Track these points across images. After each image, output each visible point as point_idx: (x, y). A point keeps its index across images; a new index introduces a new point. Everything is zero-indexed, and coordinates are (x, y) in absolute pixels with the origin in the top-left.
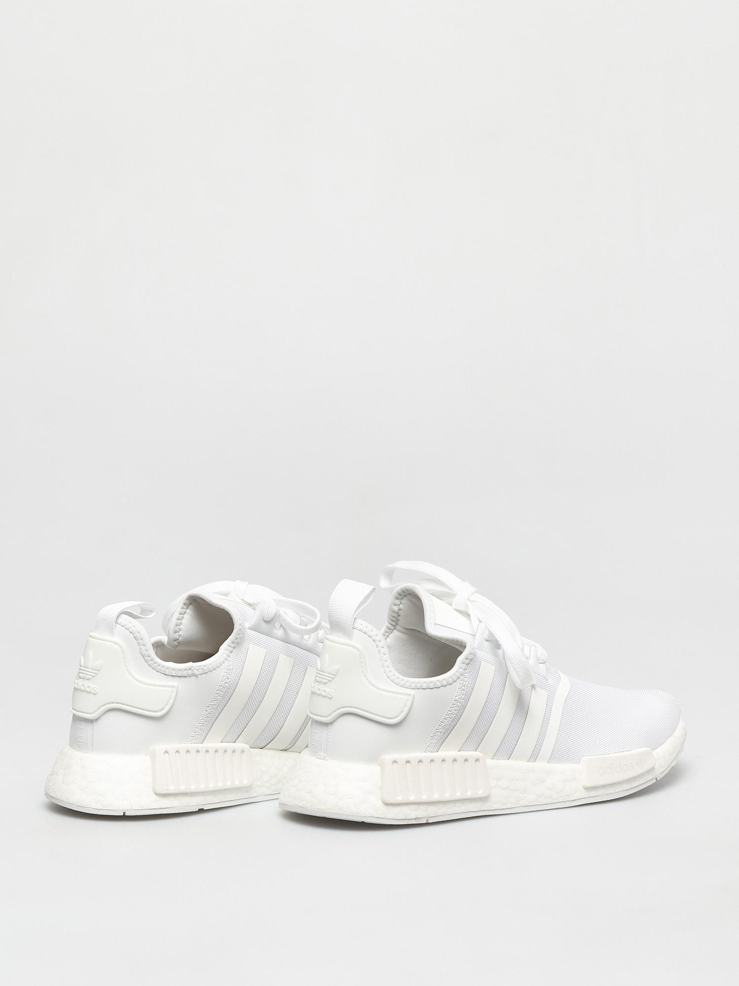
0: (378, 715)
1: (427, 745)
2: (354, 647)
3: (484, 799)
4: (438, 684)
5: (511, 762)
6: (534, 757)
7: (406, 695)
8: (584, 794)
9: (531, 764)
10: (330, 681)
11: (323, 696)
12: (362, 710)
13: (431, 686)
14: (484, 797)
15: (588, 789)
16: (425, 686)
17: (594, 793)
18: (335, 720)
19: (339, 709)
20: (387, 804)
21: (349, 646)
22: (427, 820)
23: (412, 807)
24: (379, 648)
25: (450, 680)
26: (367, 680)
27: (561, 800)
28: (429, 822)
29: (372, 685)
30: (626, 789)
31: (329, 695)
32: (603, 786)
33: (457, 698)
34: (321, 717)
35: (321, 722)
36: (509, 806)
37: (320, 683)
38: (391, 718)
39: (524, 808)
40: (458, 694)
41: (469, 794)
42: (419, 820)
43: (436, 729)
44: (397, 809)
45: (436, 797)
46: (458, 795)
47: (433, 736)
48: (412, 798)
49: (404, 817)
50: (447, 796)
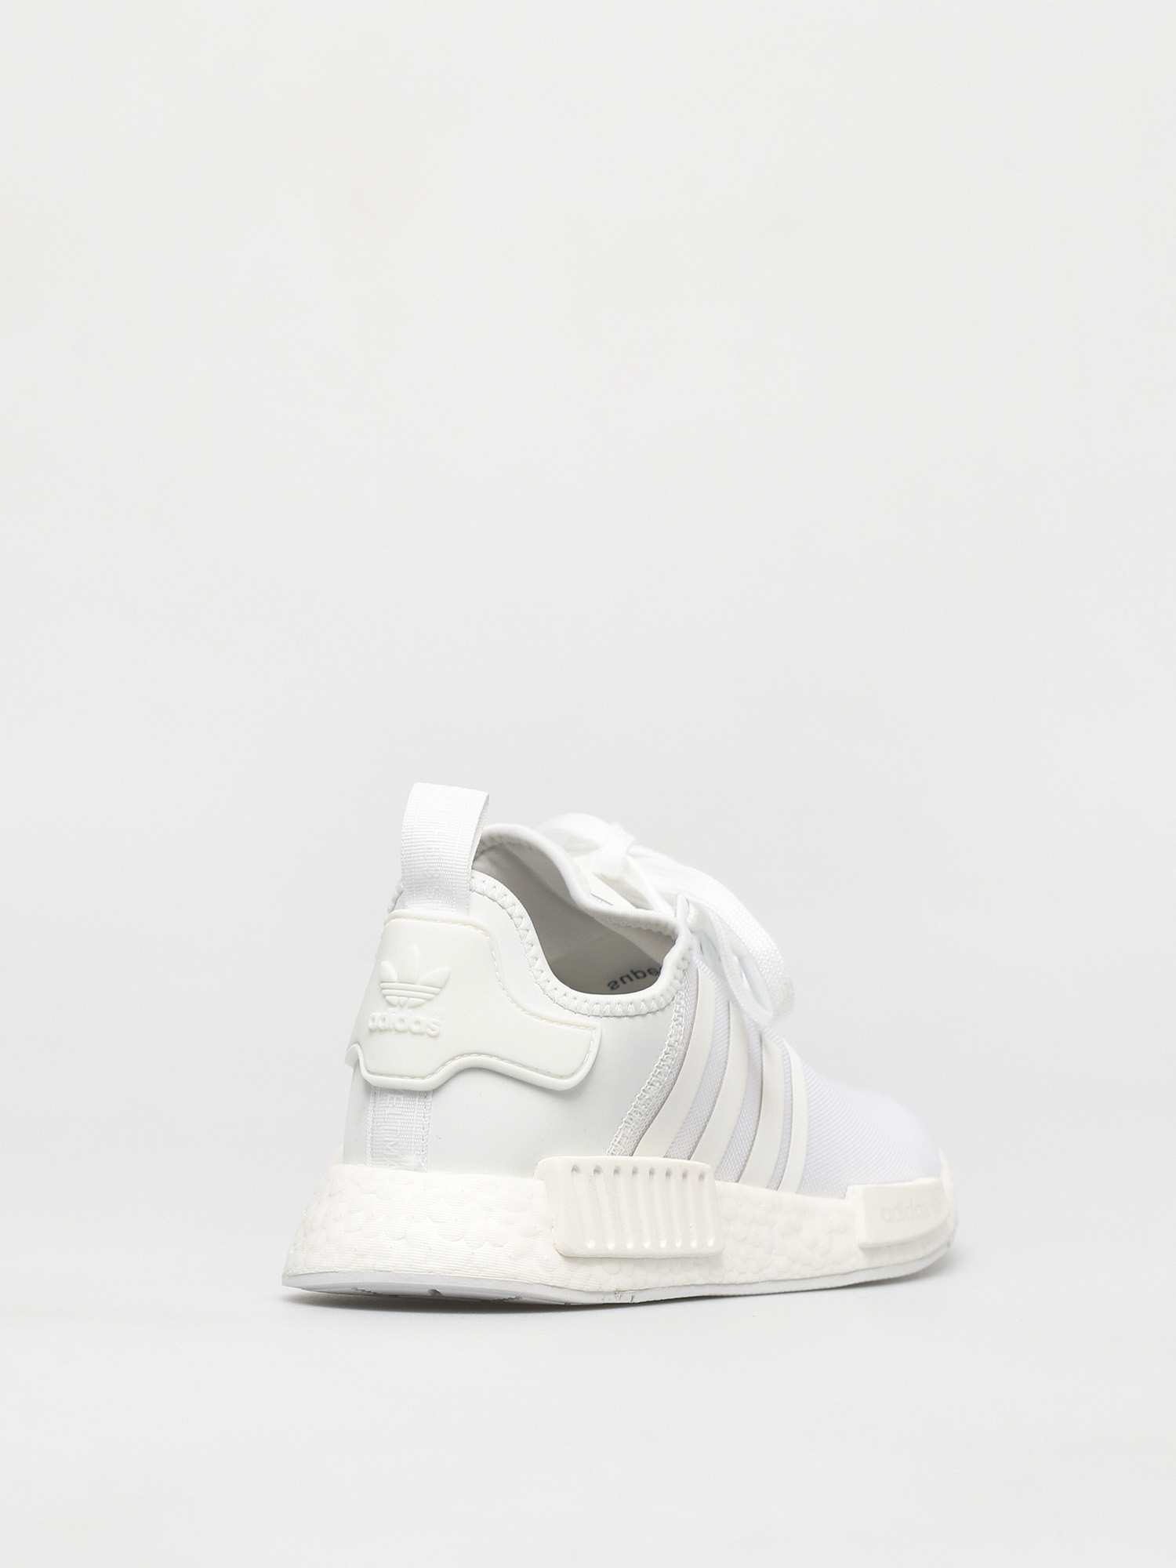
0: (536, 1070)
1: (618, 1140)
2: (477, 927)
3: (714, 1260)
5: (741, 1188)
6: (776, 1178)
7: (587, 1027)
8: (859, 1261)
9: (771, 1195)
10: (429, 1000)
11: (414, 1033)
12: (503, 1059)
13: (631, 1010)
14: (714, 1256)
16: (619, 1010)
18: (445, 1083)
19: (453, 1059)
20: (570, 1258)
21: (465, 924)
22: (633, 1297)
23: (609, 1266)
24: (521, 932)
25: (662, 999)
26: (508, 996)
28: (635, 1300)
29: (519, 1006)
31: (429, 1030)
33: (672, 1040)
34: (413, 1078)
35: (405, 1090)
37: (402, 1007)
38: (561, 1077)
40: (673, 1031)
41: (694, 1247)
42: (620, 1294)
43: (635, 1106)
44: (586, 1269)
45: (647, 1248)
46: (678, 1247)
47: (627, 1120)
48: (611, 1247)
49: (597, 1288)
50: (663, 1247)
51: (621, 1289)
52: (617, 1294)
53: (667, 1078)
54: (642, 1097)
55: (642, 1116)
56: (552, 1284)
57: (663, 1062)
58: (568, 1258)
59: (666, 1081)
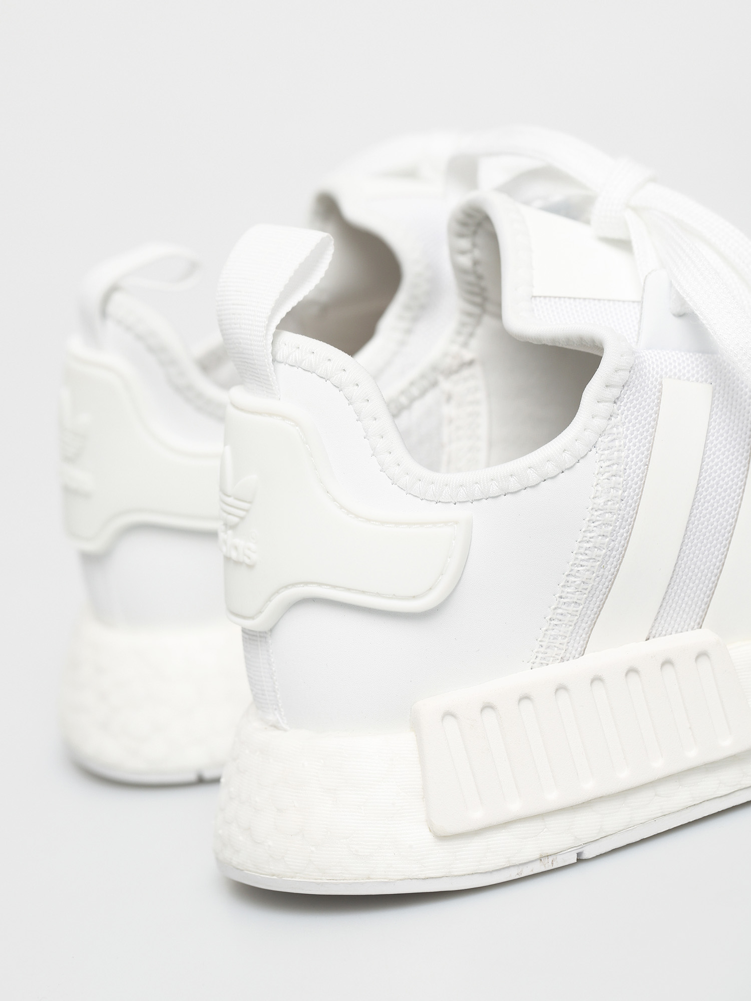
1: (545, 645)
2: (284, 417)
3: (744, 755)
10: (242, 519)
11: (234, 562)
12: (334, 587)
13: (513, 485)
16: (494, 488)
18: (278, 621)
19: (277, 593)
20: (441, 837)
21: (271, 415)
22: (579, 855)
25: (565, 456)
26: (334, 500)
28: (588, 855)
29: (348, 512)
31: (246, 558)
40: (600, 488)
41: (693, 756)
42: (551, 859)
43: (561, 597)
44: (476, 845)
45: (589, 788)
46: (659, 766)
47: (554, 617)
48: (516, 808)
49: (503, 863)
50: (625, 777)
51: (550, 852)
52: (545, 861)
53: (604, 551)
54: (569, 584)
55: (579, 604)
56: (423, 877)
57: (589, 535)
58: (444, 838)
59: (605, 555)
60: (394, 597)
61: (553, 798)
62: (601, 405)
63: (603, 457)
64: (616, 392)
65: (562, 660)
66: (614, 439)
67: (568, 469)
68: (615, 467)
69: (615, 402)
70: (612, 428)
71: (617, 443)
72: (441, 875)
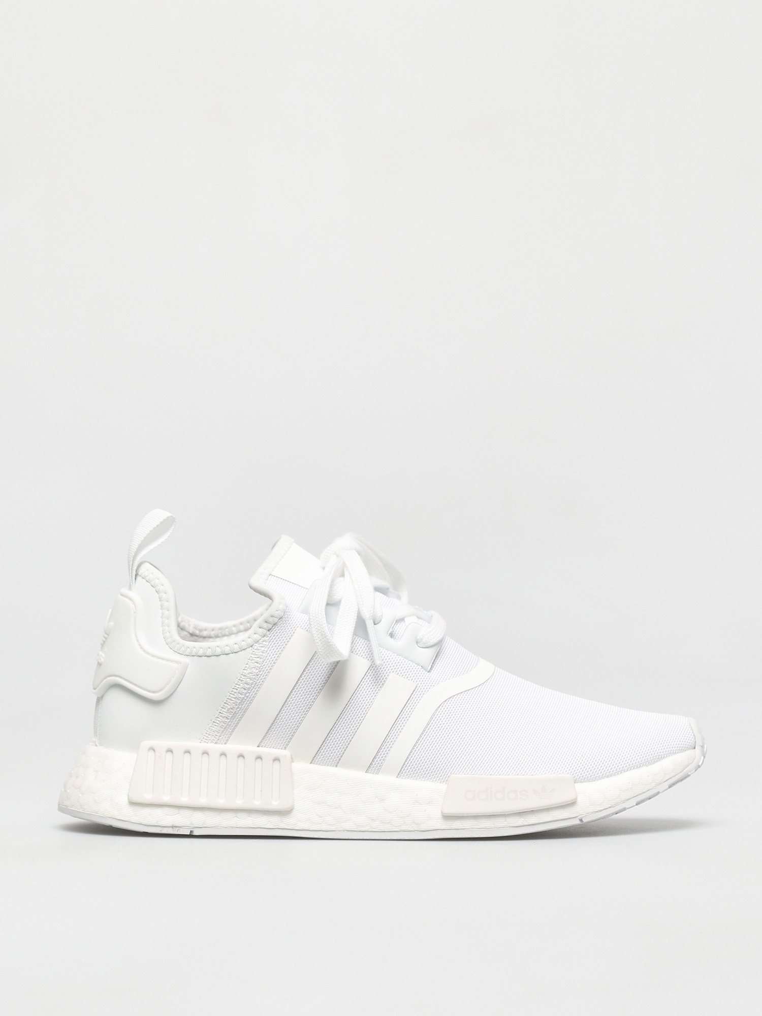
1: (209, 733)
3: (284, 813)
4: (218, 651)
5: (339, 771)
6: (373, 766)
7: (177, 662)
8: (441, 823)
9: (370, 776)
10: (104, 642)
13: (209, 653)
14: (284, 811)
15: (447, 817)
16: (201, 652)
17: (457, 824)
19: (108, 678)
22: (192, 832)
23: (167, 810)
27: (405, 828)
28: (195, 833)
30: (515, 825)
32: (475, 817)
33: (246, 672)
36: (324, 827)
38: (153, 692)
39: (349, 833)
40: (247, 666)
41: (257, 804)
42: (177, 829)
43: (220, 713)
44: (147, 811)
45: (203, 801)
46: (239, 803)
47: (215, 721)
48: (166, 799)
49: (154, 823)
50: (221, 802)
51: (177, 825)
52: (175, 828)
53: (243, 696)
54: (225, 707)
55: (228, 719)
56: (118, 818)
57: (238, 686)
58: (133, 803)
59: (244, 698)
60: (146, 690)
61: (184, 800)
62: (260, 629)
63: (254, 653)
64: (270, 626)
65: (216, 743)
66: (262, 647)
67: (235, 653)
68: (258, 659)
69: (269, 631)
70: (263, 641)
71: (263, 649)
72: (126, 820)
